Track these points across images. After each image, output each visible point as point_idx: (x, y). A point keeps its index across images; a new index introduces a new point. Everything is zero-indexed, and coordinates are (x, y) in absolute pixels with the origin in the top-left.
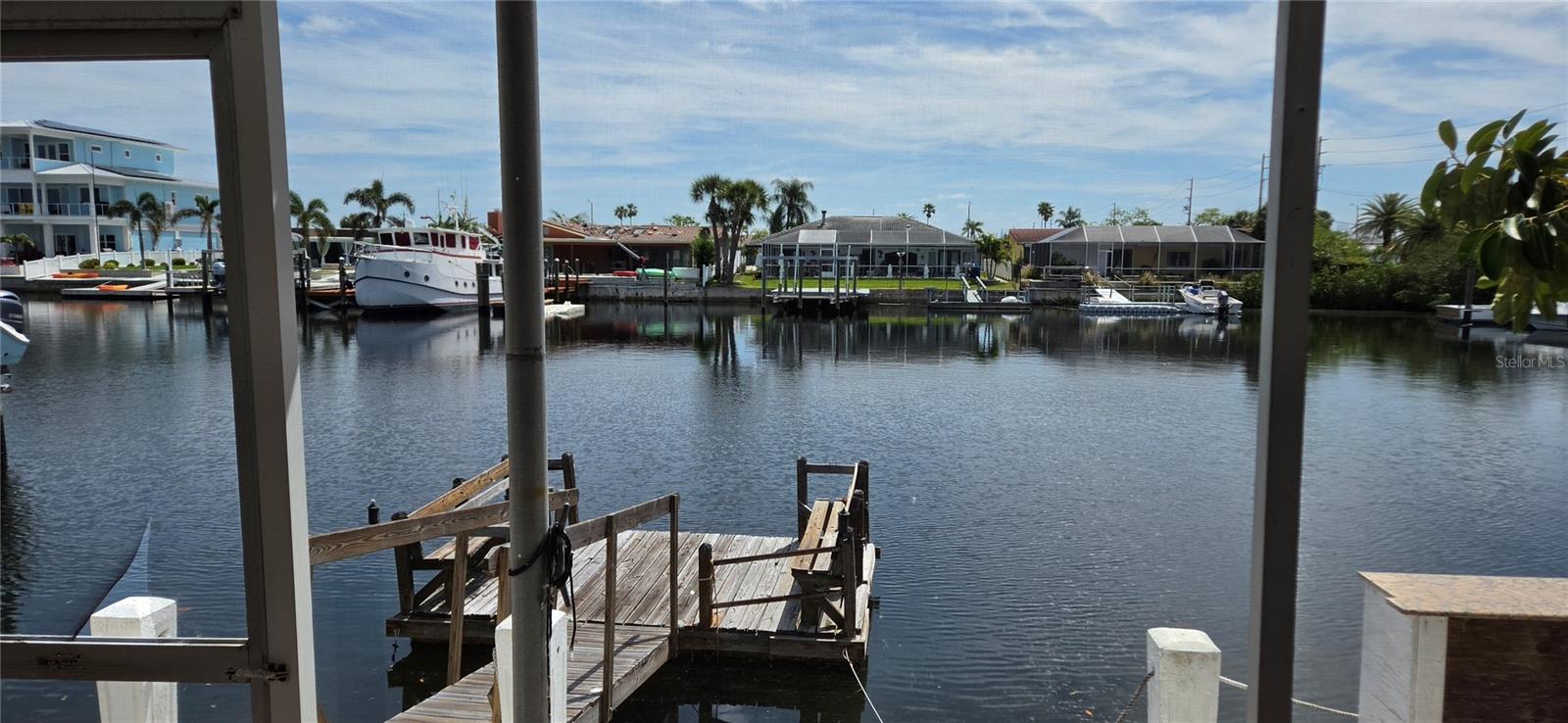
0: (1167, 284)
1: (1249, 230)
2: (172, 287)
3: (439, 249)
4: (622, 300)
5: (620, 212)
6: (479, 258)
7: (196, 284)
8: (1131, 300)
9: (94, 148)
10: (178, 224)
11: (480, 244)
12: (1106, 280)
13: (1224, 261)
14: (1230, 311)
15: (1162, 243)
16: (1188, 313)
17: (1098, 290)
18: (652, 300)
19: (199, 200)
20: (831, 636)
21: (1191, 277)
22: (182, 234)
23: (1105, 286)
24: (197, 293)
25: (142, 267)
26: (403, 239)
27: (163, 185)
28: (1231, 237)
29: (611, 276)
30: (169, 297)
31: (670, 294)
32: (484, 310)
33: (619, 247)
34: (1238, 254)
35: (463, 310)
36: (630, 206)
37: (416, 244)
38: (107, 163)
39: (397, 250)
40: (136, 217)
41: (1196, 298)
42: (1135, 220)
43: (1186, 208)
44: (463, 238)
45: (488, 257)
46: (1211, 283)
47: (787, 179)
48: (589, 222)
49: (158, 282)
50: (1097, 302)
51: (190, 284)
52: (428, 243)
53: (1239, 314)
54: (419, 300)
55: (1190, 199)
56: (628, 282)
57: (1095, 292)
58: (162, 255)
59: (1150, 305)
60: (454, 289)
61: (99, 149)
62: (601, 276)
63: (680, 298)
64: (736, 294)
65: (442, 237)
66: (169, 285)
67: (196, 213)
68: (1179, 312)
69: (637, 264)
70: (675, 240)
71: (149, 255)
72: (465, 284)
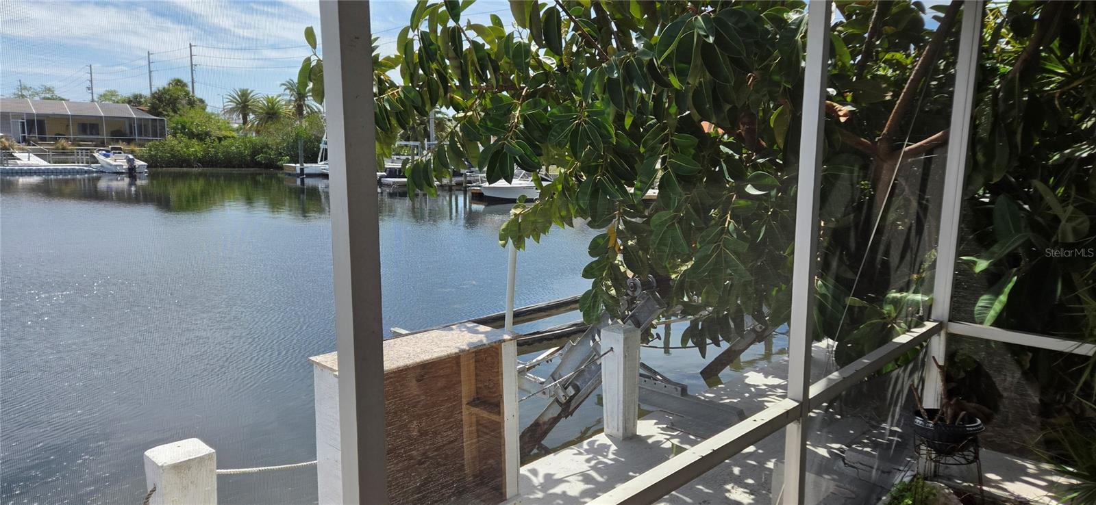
0: (78, 149)
1: (146, 108)
8: (50, 162)
12: (23, 145)
13: (128, 131)
14: (138, 170)
15: (72, 116)
16: (102, 172)
17: (15, 154)
21: (102, 144)
23: (23, 151)
28: (131, 113)
34: (140, 126)
41: (108, 160)
42: (43, 96)
43: (89, 88)
46: (120, 149)
50: (17, 165)
53: (146, 172)
55: (91, 81)
57: (13, 156)
59: (68, 166)
68: (96, 172)
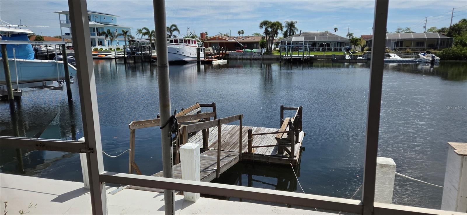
0: (413, 53)
1: (445, 34)
2: (116, 55)
3: (186, 44)
4: (238, 59)
5: (239, 33)
6: (196, 47)
7: (122, 55)
8: (401, 58)
9: (96, 17)
10: (118, 38)
11: (197, 43)
12: (393, 51)
13: (436, 45)
14: (435, 61)
15: (414, 39)
16: (421, 62)
17: (390, 55)
18: (247, 59)
19: (123, 31)
20: (287, 157)
21: (424, 50)
22: (119, 41)
23: (393, 53)
24: (122, 57)
25: (109, 50)
26: (176, 41)
27: (114, 27)
28: (439, 36)
29: (235, 52)
30: (116, 59)
31: (252, 57)
32: (199, 62)
33: (238, 43)
34: (441, 42)
35: (192, 62)
36: (242, 31)
37: (180, 43)
38: (99, 21)
39: (175, 45)
40: (107, 36)
41: (424, 57)
42: (406, 31)
43: (424, 27)
44: (192, 41)
45: (199, 46)
46: (430, 52)
47: (289, 21)
48: (229, 35)
49: (113, 54)
50: (390, 59)
51: (121, 55)
52: (183, 42)
53: (439, 62)
54: (181, 59)
55: (426, 24)
56: (240, 54)
57: (389, 55)
58: (114, 46)
59: (408, 59)
60: (190, 56)
61: (97, 17)
62: (232, 52)
63: (255, 58)
64: (272, 57)
65: (187, 41)
66: (115, 55)
67: (122, 35)
68: (418, 62)
69: (243, 48)
70: (255, 41)
71: (111, 47)
72: (193, 54)
